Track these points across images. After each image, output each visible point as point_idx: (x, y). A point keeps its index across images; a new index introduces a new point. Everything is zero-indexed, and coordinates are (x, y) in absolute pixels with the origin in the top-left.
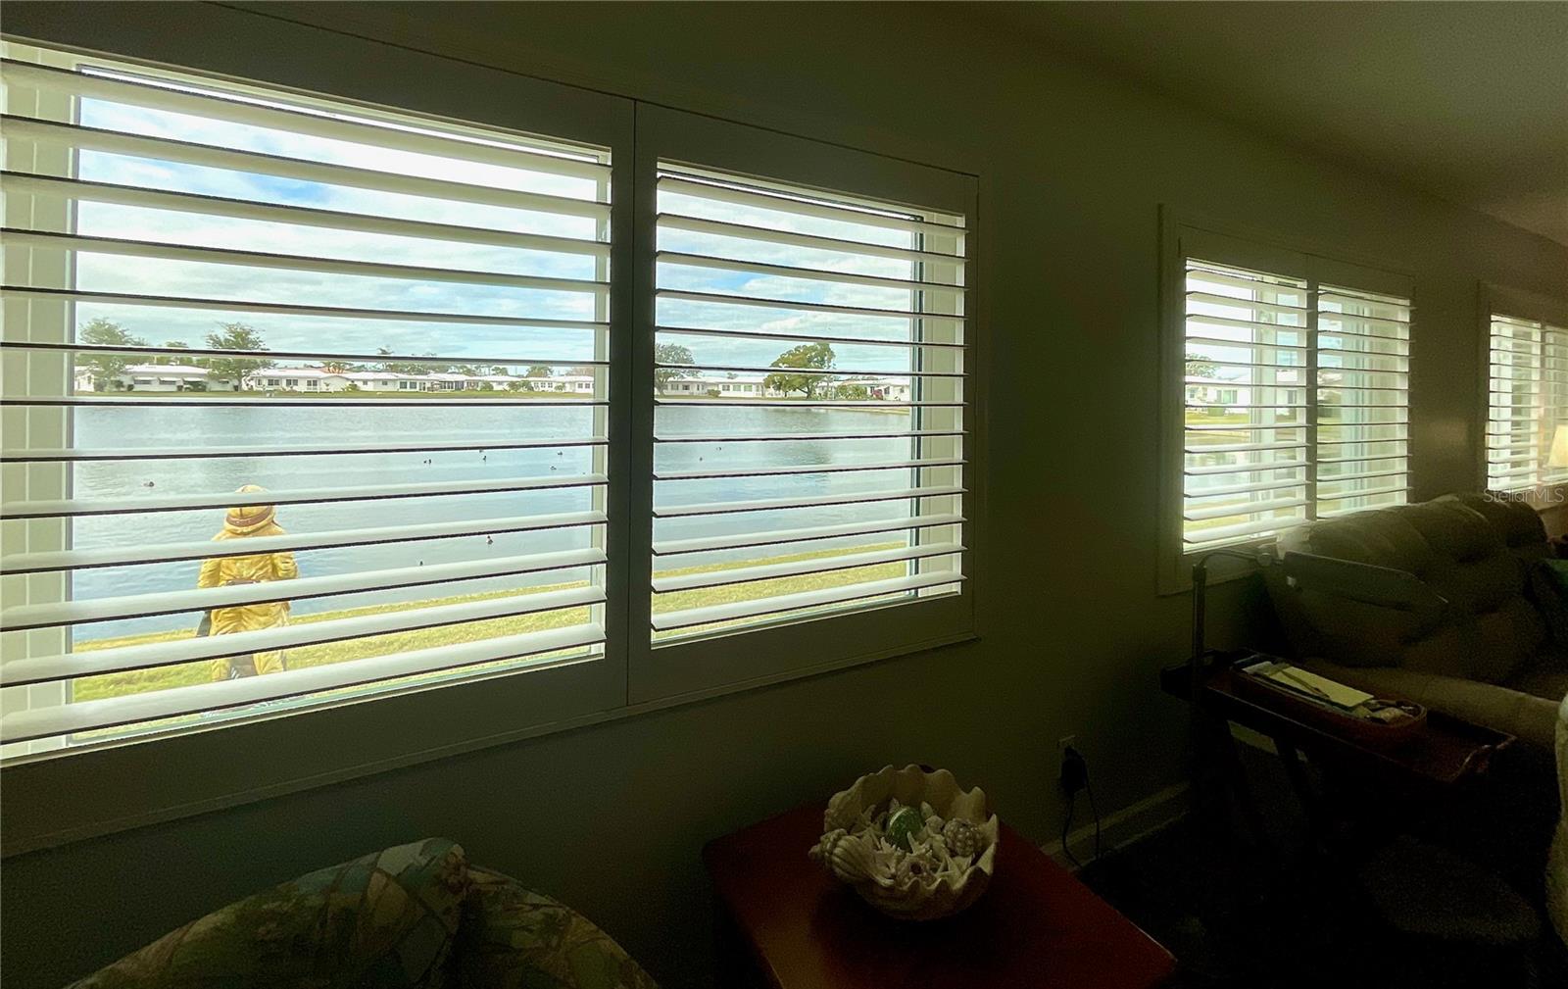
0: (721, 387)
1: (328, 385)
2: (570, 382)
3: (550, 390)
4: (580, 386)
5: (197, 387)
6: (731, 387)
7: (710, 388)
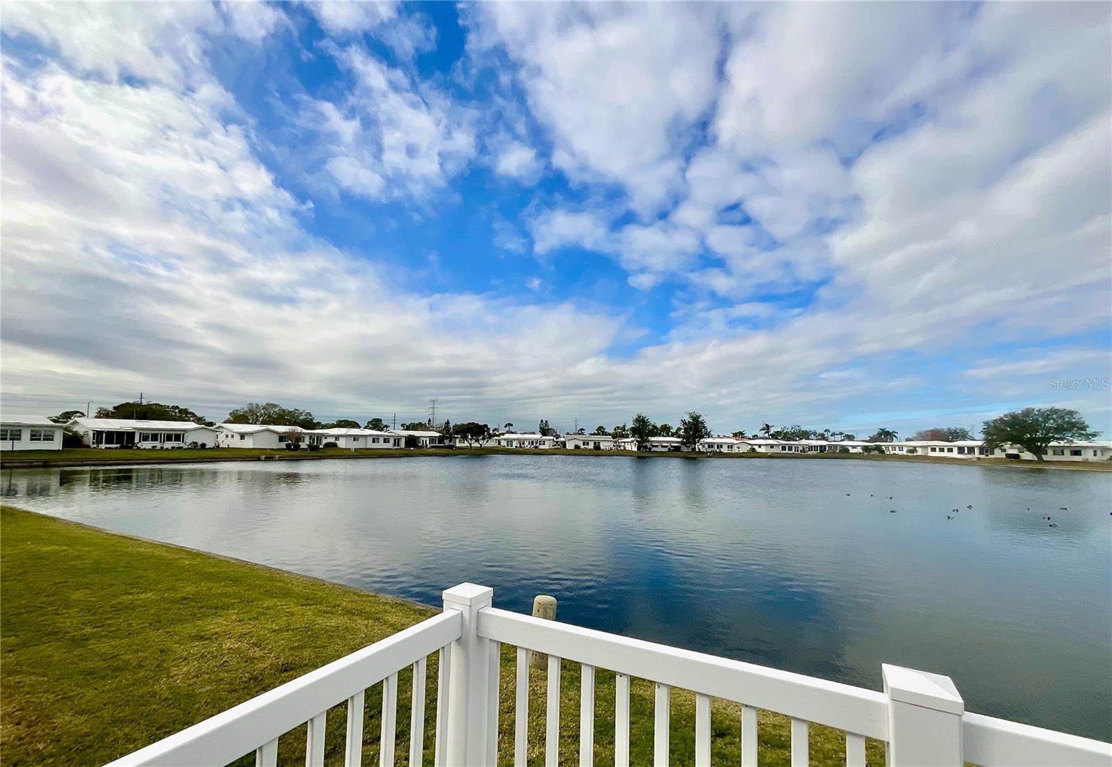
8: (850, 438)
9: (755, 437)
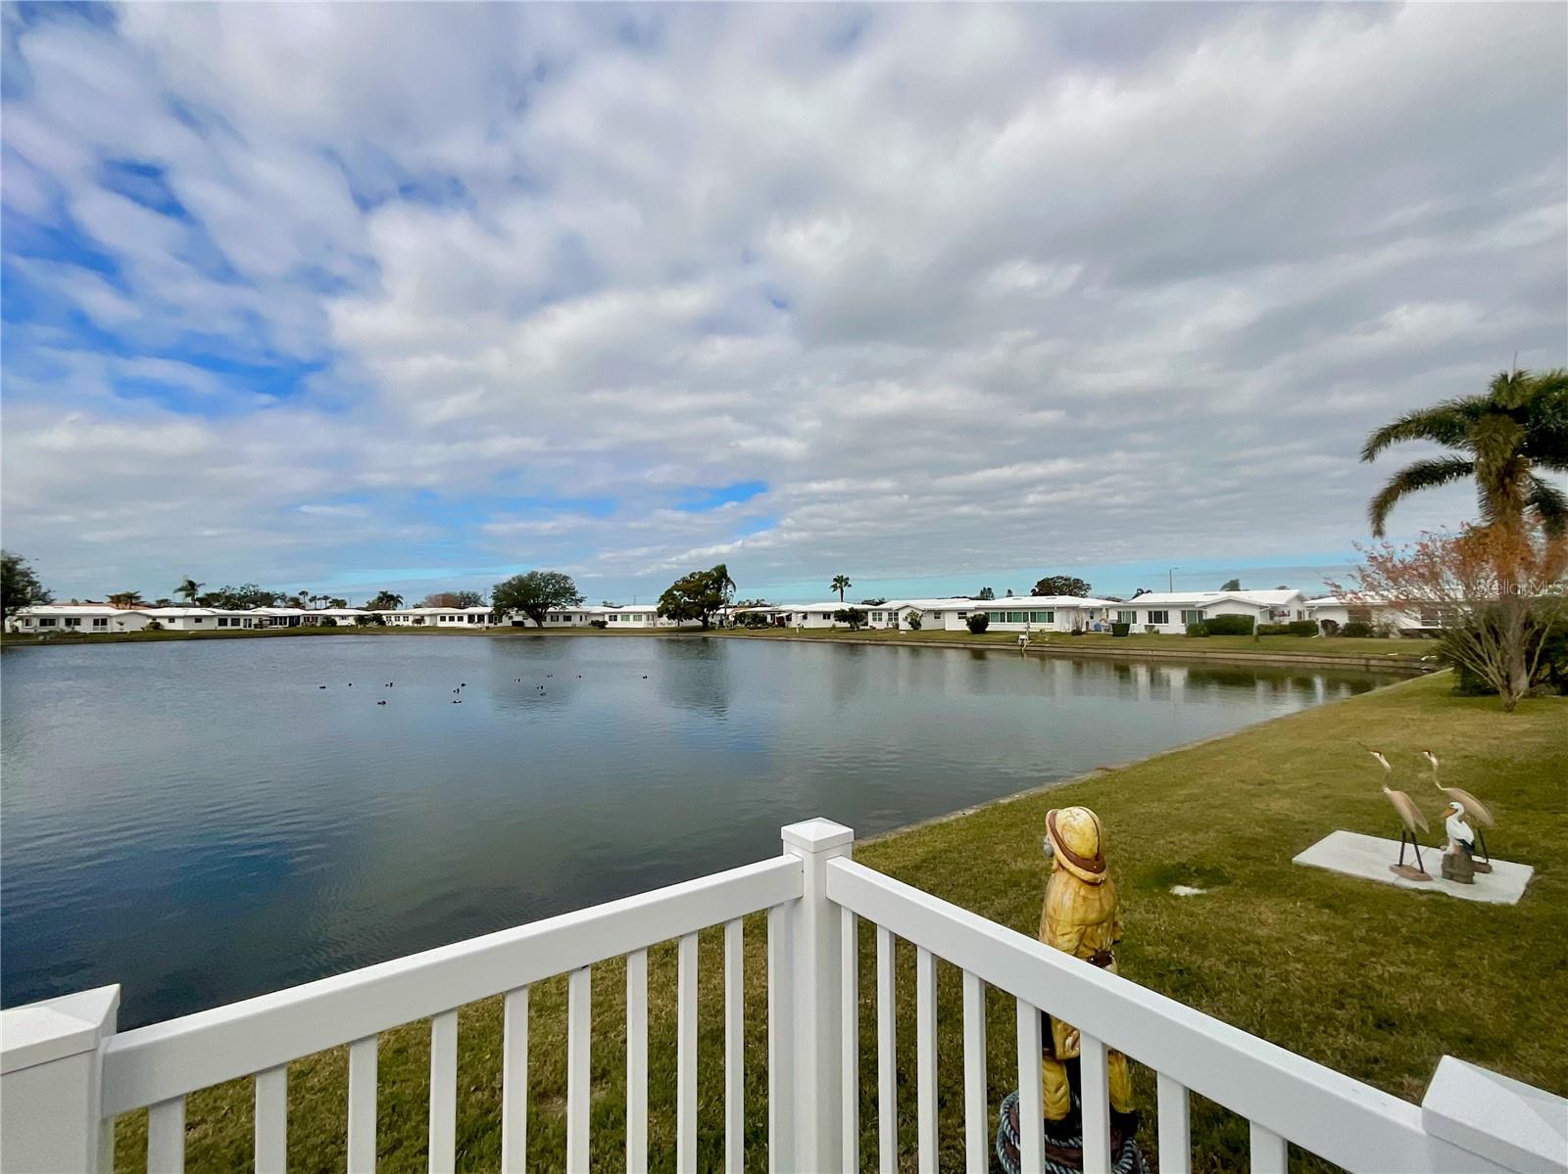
0: (607, 619)
1: (121, 624)
2: (430, 615)
3: (406, 624)
4: (443, 619)
6: (619, 617)
7: (595, 619)
8: (340, 604)
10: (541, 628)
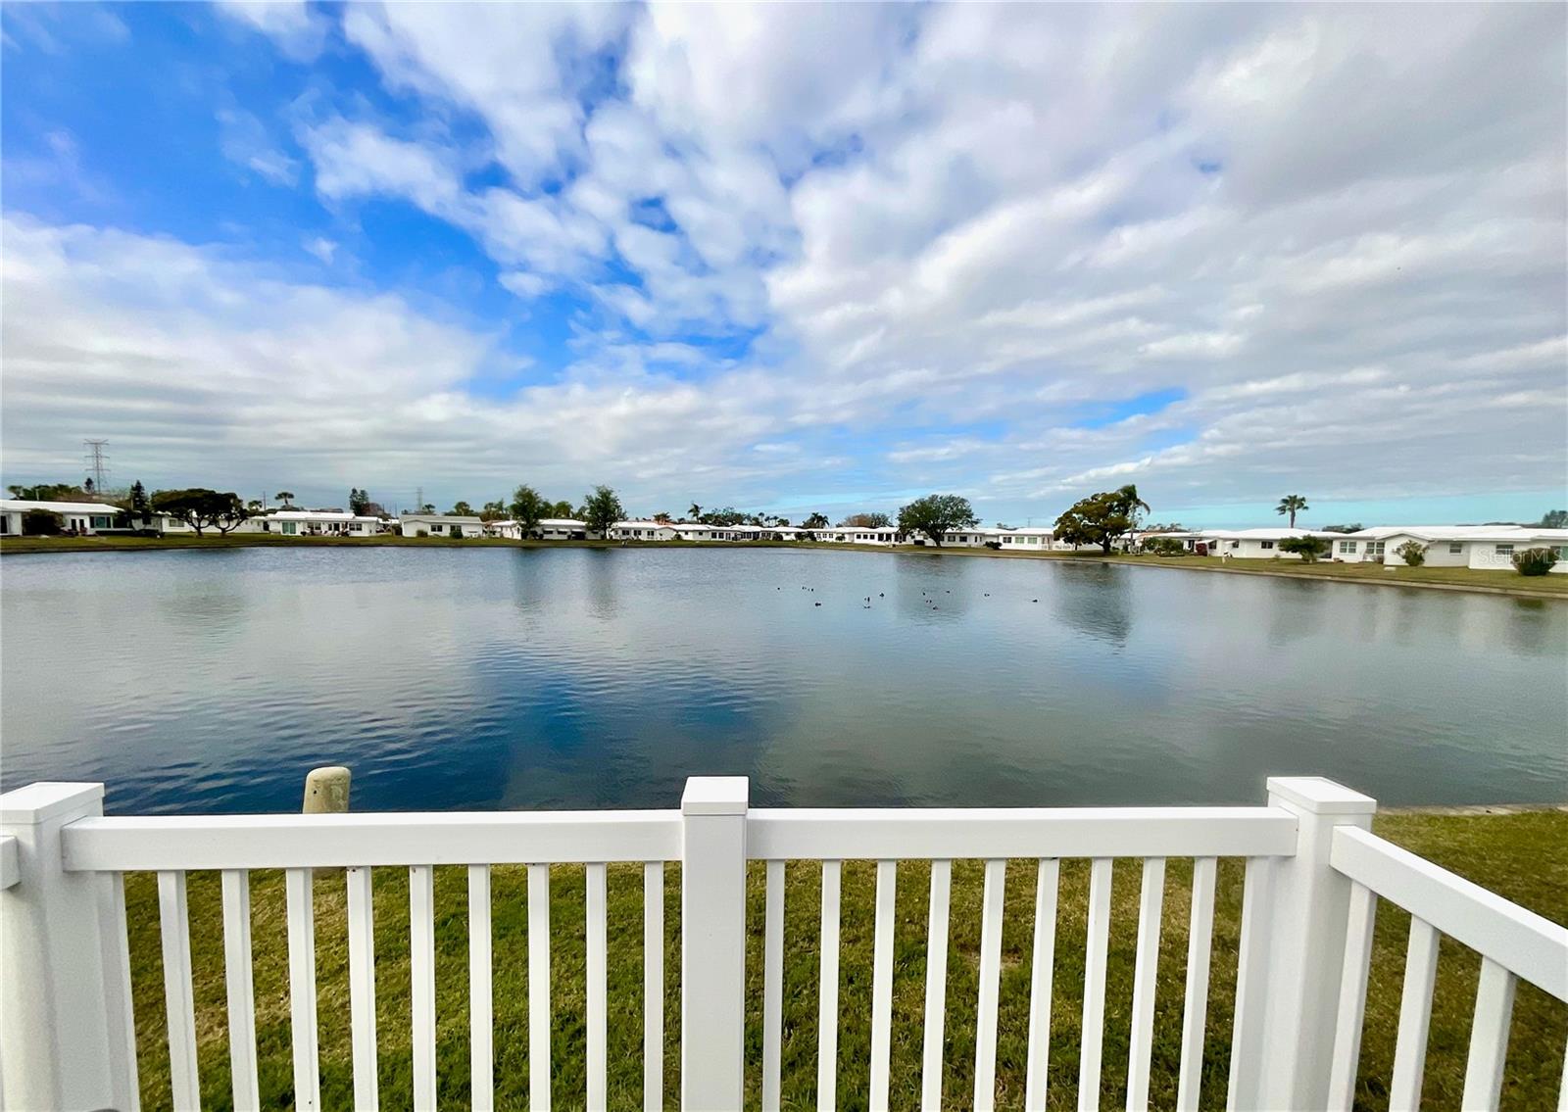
0: (1001, 540)
1: (661, 535)
2: (849, 533)
3: (831, 540)
4: (859, 537)
5: (580, 536)
6: (1013, 539)
7: (989, 540)
8: (785, 523)
9: (681, 521)
10: (939, 547)
